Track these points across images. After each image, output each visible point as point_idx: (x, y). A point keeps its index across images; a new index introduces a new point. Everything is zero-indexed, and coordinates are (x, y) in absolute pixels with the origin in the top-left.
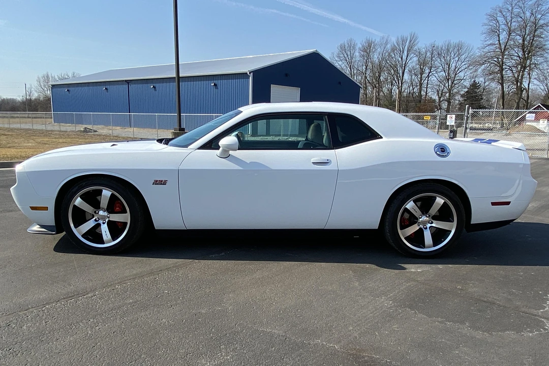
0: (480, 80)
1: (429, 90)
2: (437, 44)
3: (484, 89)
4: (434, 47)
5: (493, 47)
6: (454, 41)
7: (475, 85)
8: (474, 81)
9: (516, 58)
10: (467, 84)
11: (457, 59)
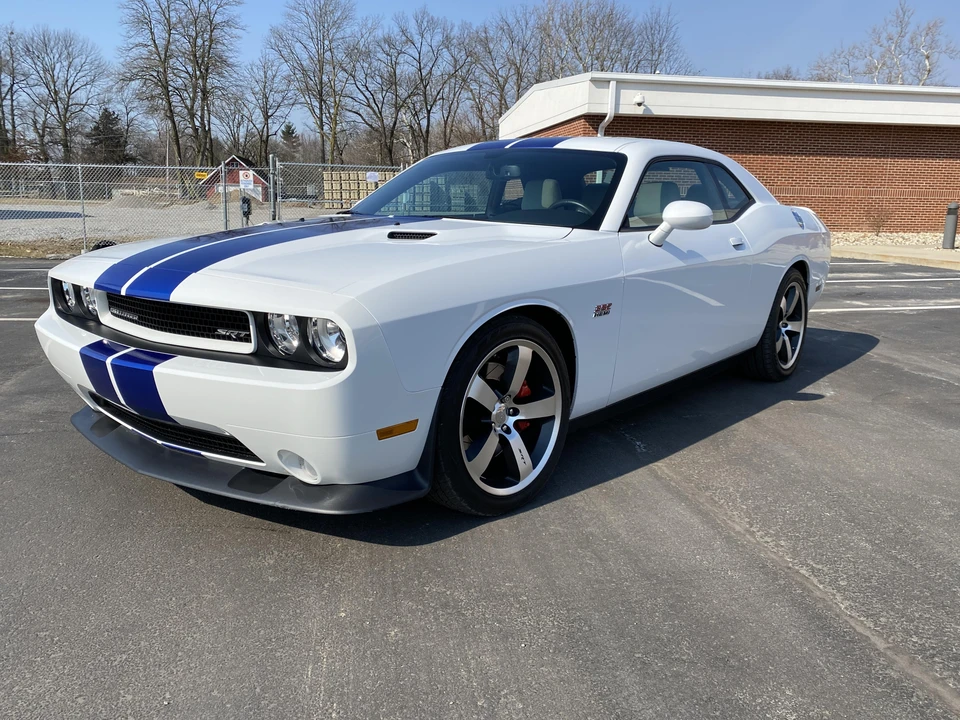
0: (117, 108)
1: (18, 121)
2: (17, 30)
3: (128, 126)
4: (12, 33)
5: (144, 52)
6: (57, 27)
7: (108, 118)
8: (106, 110)
9: (183, 75)
10: (94, 113)
11: (65, 64)
